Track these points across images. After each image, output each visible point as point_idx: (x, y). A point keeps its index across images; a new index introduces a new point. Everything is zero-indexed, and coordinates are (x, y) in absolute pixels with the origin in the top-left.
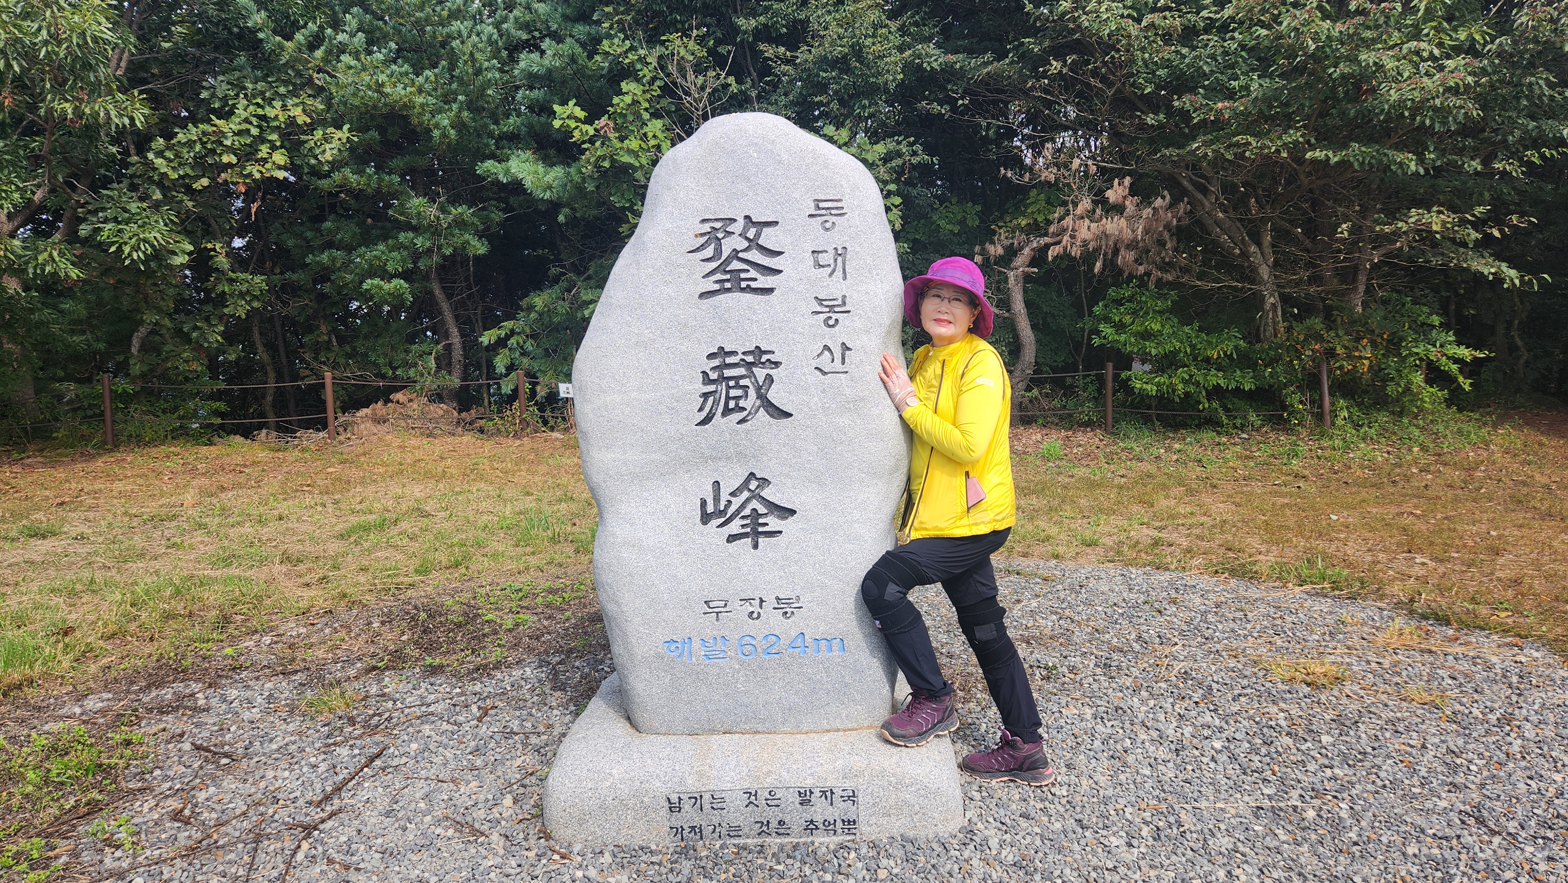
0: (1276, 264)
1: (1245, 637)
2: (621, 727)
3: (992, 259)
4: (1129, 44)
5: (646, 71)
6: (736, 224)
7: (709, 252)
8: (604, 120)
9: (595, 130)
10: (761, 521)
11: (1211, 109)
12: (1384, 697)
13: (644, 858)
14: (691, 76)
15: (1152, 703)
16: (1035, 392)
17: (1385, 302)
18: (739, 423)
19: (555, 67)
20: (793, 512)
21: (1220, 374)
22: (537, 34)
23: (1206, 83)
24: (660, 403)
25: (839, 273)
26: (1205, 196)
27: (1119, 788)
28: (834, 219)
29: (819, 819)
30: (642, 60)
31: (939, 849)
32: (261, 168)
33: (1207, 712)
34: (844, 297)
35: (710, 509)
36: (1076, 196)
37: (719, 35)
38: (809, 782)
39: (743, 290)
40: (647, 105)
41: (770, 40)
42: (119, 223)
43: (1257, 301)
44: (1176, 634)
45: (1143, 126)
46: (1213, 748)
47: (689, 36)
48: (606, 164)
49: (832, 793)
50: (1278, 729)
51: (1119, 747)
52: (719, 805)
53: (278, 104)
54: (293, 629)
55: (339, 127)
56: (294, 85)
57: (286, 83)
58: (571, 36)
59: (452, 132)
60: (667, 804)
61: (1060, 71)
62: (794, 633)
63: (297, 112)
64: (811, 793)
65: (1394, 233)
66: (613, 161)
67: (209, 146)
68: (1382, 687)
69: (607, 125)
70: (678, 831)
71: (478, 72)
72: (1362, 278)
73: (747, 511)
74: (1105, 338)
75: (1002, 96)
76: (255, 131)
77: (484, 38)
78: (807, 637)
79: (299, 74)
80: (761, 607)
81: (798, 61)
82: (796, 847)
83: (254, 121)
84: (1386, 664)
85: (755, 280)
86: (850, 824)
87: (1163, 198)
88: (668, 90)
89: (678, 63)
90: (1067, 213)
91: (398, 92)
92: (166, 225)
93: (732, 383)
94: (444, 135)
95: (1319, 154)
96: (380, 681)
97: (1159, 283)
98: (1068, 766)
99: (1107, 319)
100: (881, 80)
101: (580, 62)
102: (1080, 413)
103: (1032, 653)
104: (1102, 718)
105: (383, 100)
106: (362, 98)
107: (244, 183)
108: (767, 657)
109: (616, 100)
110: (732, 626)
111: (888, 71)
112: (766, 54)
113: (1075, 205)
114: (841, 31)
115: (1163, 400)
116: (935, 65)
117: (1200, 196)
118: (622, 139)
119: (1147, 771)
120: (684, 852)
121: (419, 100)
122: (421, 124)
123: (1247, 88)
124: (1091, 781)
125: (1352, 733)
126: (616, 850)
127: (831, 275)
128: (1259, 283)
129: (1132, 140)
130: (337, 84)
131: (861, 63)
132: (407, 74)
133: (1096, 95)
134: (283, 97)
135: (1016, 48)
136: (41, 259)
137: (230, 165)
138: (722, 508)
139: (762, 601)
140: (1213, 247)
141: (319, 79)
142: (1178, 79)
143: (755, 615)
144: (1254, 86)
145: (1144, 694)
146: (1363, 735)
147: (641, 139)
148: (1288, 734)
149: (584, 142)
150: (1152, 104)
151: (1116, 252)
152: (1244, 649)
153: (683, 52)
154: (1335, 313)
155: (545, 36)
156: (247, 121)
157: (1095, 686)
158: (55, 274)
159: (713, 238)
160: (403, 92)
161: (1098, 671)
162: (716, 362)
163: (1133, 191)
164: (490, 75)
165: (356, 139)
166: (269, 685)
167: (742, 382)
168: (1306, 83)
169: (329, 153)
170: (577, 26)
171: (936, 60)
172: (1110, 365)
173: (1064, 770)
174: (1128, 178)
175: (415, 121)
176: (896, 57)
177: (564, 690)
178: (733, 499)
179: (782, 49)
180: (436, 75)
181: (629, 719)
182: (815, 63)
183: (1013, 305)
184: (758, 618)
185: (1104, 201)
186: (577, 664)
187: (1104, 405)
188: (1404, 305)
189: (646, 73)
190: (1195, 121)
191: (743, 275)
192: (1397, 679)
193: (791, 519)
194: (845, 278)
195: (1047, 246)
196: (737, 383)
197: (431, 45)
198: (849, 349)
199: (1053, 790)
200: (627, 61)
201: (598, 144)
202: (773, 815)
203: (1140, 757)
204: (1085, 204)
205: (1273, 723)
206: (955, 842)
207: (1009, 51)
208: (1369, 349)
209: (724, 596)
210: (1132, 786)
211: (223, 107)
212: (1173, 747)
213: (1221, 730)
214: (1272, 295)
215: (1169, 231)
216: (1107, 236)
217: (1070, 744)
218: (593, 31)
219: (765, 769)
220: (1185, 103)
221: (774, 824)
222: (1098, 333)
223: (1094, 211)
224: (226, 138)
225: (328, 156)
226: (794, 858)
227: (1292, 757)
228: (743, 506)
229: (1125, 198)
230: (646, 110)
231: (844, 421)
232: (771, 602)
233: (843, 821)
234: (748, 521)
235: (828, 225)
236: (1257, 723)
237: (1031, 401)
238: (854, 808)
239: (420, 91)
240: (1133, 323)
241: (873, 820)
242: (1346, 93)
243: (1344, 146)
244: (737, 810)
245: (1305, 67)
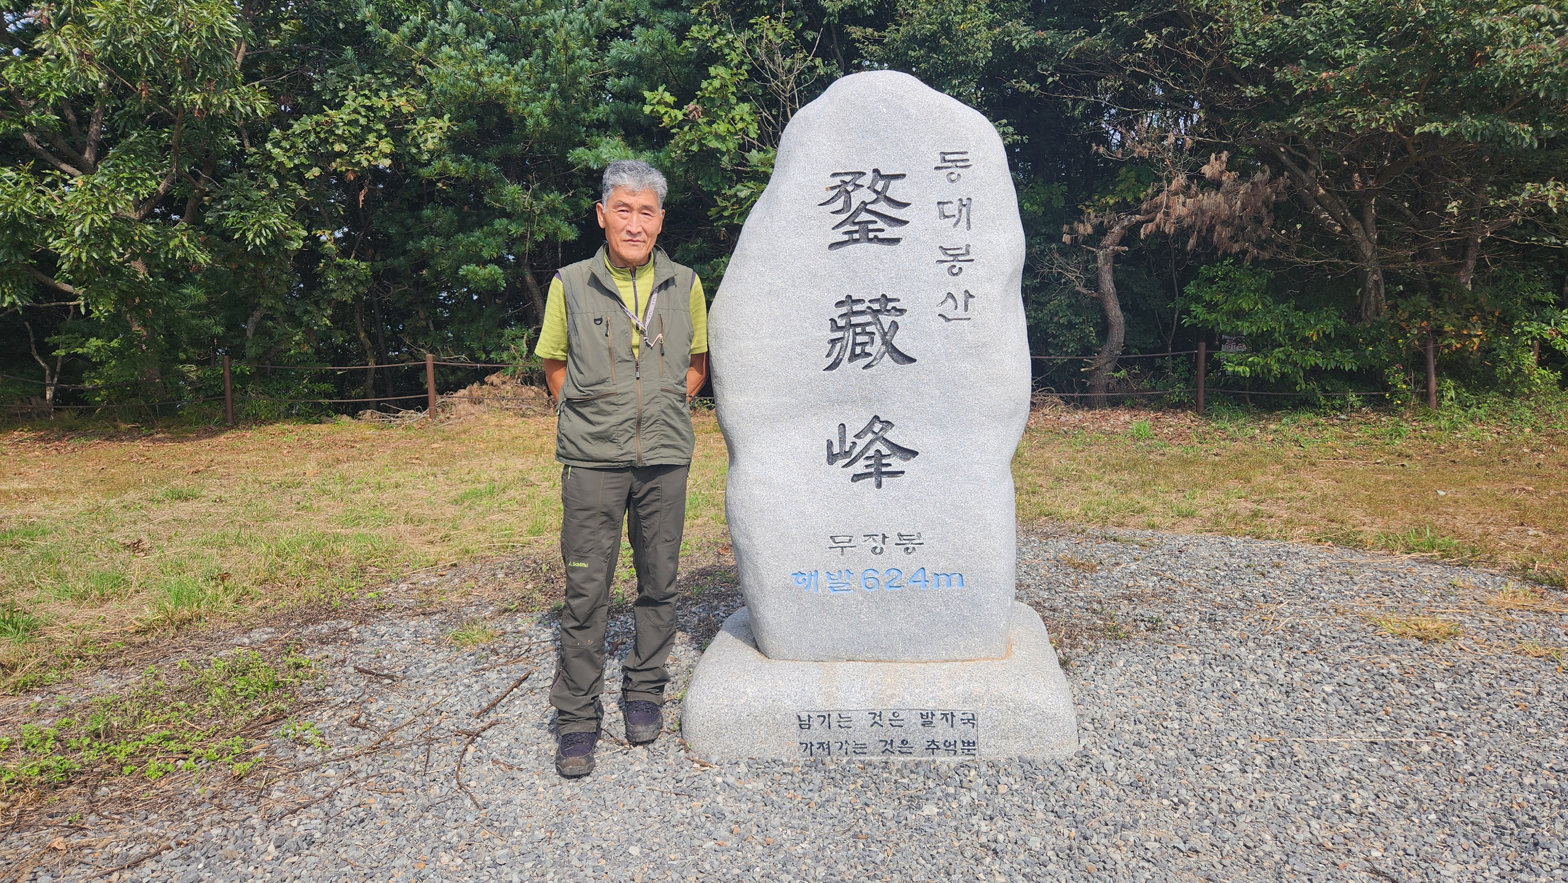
0: (1381, 241)
1: (1352, 597)
2: (751, 652)
3: (1081, 239)
4: (1228, 15)
5: (733, 55)
6: (865, 177)
7: (839, 204)
8: (692, 105)
9: (684, 115)
10: (885, 461)
11: (1315, 79)
12: (1498, 651)
13: (777, 769)
14: (778, 58)
15: (1259, 652)
16: (1123, 373)
17: (1496, 279)
18: (865, 368)
19: (646, 54)
20: (914, 453)
21: (1319, 354)
22: (625, 22)
23: (1310, 52)
24: (791, 349)
25: (963, 223)
26: (1305, 170)
27: (1231, 723)
28: (959, 171)
29: (940, 739)
30: (729, 44)
31: (1056, 770)
32: (368, 156)
33: (1317, 661)
34: (968, 245)
35: (836, 449)
36: (1170, 172)
37: (806, 19)
38: (931, 705)
39: (871, 241)
40: (734, 89)
41: (856, 22)
42: (242, 210)
43: (1358, 278)
44: (1281, 593)
45: (1241, 100)
46: (1323, 691)
47: (778, 19)
48: (695, 148)
49: (953, 716)
50: (1390, 677)
51: (1229, 688)
52: (846, 724)
53: (384, 94)
54: (424, 578)
55: (440, 117)
56: (397, 75)
57: (390, 75)
58: (659, 22)
59: (545, 120)
60: (797, 722)
61: (1156, 45)
62: (915, 568)
63: (401, 102)
64: (933, 715)
65: (1507, 207)
66: (701, 145)
67: (322, 135)
68: (1496, 642)
69: (696, 109)
70: (808, 746)
71: (571, 60)
72: (1473, 254)
73: (871, 452)
74: (1195, 317)
75: (1094, 72)
76: (363, 121)
77: (577, 26)
78: (927, 572)
79: (402, 66)
80: (884, 542)
81: (886, 40)
82: (918, 765)
83: (363, 111)
84: (1500, 622)
85: (882, 231)
86: (970, 745)
87: (1263, 172)
88: (755, 73)
89: (767, 48)
90: (1159, 191)
91: (495, 81)
92: (283, 211)
93: (858, 330)
94: (538, 124)
95: (1429, 127)
96: (513, 621)
97: (1255, 261)
98: (1179, 704)
99: (1198, 299)
100: (970, 58)
101: (669, 47)
102: (1170, 394)
103: (1134, 609)
104: (1210, 664)
105: (481, 89)
106: (462, 87)
107: (353, 171)
108: (890, 590)
109: (704, 84)
110: (856, 559)
111: (978, 48)
112: (854, 36)
113: (1169, 183)
114: (930, 8)
115: (1257, 381)
116: (1025, 43)
117: (1298, 171)
118: (710, 123)
119: (1258, 710)
120: (814, 765)
121: (514, 89)
122: (515, 112)
123: (1353, 56)
124: (1202, 717)
125: (1466, 681)
126: (750, 762)
127: (955, 225)
128: (1362, 260)
129: (1228, 115)
130: (437, 75)
131: (951, 40)
132: (503, 63)
133: (1193, 67)
134: (388, 88)
135: (1109, 22)
136: (172, 245)
137: (340, 154)
138: (847, 449)
139: (884, 537)
140: (1313, 225)
141: (421, 70)
142: (1280, 48)
143: (878, 550)
144: (1362, 53)
145: (1251, 644)
146: (1477, 683)
147: (729, 122)
148: (1401, 681)
149: (673, 127)
150: (1251, 76)
151: (1211, 229)
152: (1352, 608)
153: (771, 35)
154: (1442, 289)
155: (634, 24)
156: (355, 111)
157: (1201, 637)
158: (184, 259)
159: (843, 191)
160: (499, 81)
161: (1204, 624)
162: (844, 310)
163: (1230, 166)
164: (581, 63)
165: (456, 129)
166: (412, 623)
167: (869, 329)
168: (1416, 50)
169: (431, 141)
170: (665, 12)
171: (1026, 37)
172: (1203, 345)
173: (1175, 707)
174: (1225, 152)
175: (510, 109)
176: (984, 33)
177: (685, 631)
178: (858, 441)
179: (869, 30)
180: (530, 64)
181: (756, 647)
182: (903, 42)
183: (1102, 285)
184: (881, 553)
185: (1201, 177)
186: (694, 609)
187: (1196, 386)
188: (1517, 280)
189: (734, 57)
190: (1298, 92)
191: (871, 227)
192: (1511, 635)
193: (913, 460)
194: (969, 228)
195: (1139, 224)
196: (864, 330)
197: (525, 35)
198: (972, 296)
199: (1165, 724)
200: (715, 46)
201: (686, 128)
202: (896, 735)
203: (1250, 697)
204: (1180, 180)
205: (1385, 671)
206: (1071, 764)
207: (1100, 26)
208: (1479, 325)
209: (849, 532)
210: (1243, 722)
211: (333, 99)
212: (1283, 689)
213: (1331, 677)
214: (1375, 272)
215: (1267, 207)
216: (1203, 212)
217: (1179, 685)
218: (681, 18)
219: (889, 692)
220: (1286, 74)
221: (897, 743)
222: (1188, 312)
223: (1188, 187)
224: (338, 128)
225: (430, 145)
226: (918, 773)
227: (1405, 701)
228: (867, 447)
229: (1221, 173)
230: (733, 93)
231: (966, 366)
232: (893, 538)
233: (963, 742)
234: (872, 462)
235: (953, 177)
236: (1368, 671)
237: (1119, 382)
238: (974, 730)
239: (516, 79)
240: (1226, 302)
241: (992, 742)
242: (1458, 60)
243: (1455, 116)
244: (863, 728)
245: (1415, 34)
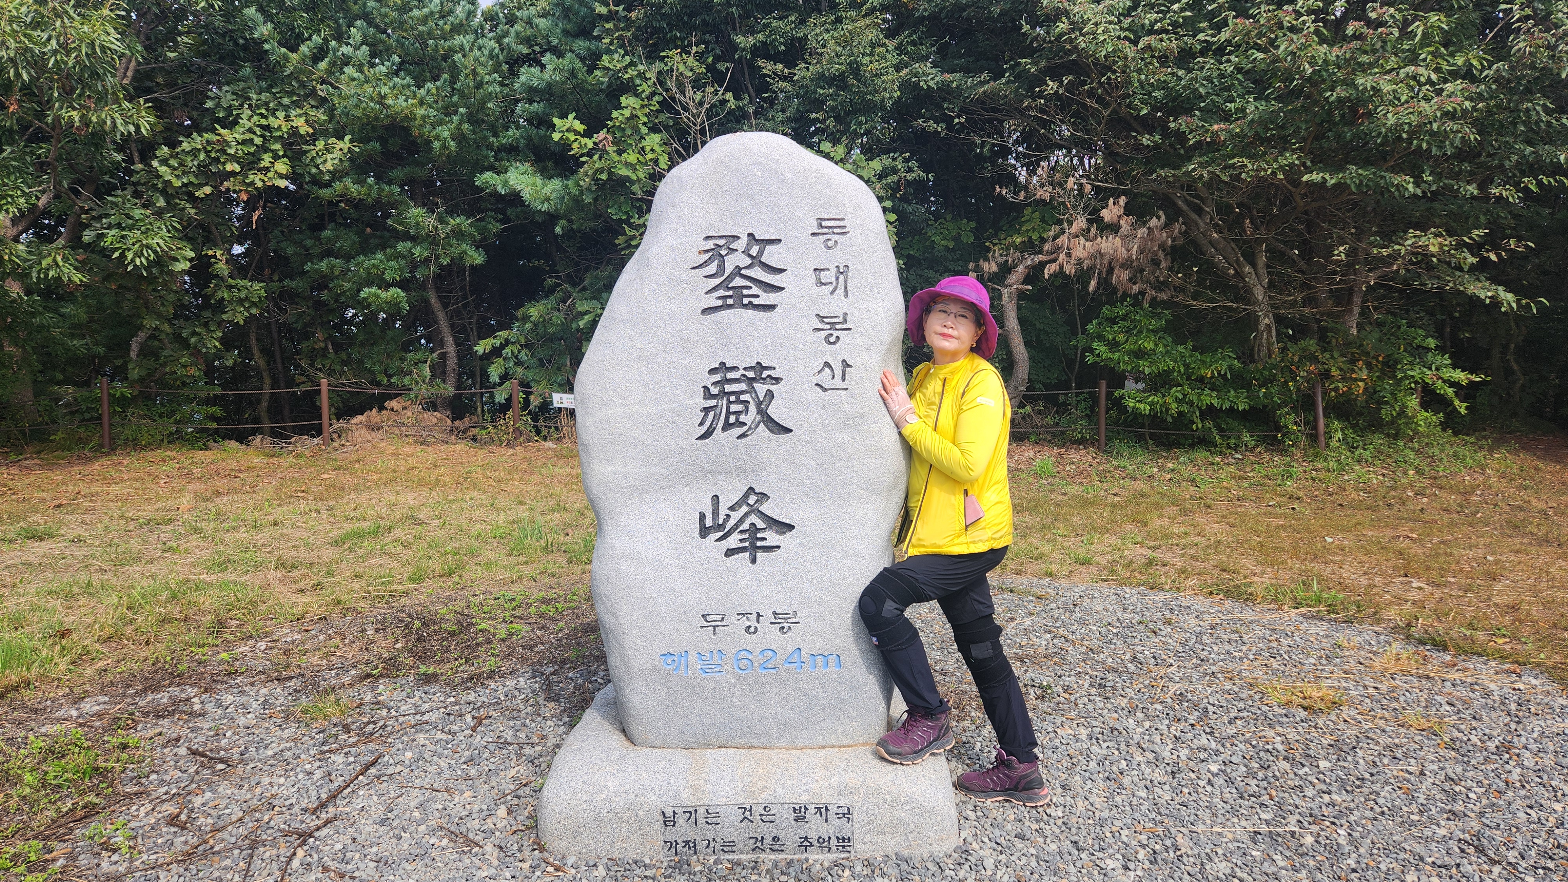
0: (1271, 285)
1: (1241, 659)
2: (617, 739)
3: (986, 276)
4: (1126, 66)
5: (645, 86)
6: (740, 241)
7: (712, 268)
8: (603, 134)
9: (594, 143)
10: (759, 535)
11: (1207, 131)
12: (1382, 723)
13: (638, 872)
14: (689, 91)
15: (1147, 724)
16: (1028, 408)
17: (1380, 324)
18: (739, 437)
19: (555, 81)
20: (791, 527)
21: (1214, 394)
22: (537, 48)
23: (1202, 105)
24: (661, 417)
25: (840, 291)
26: (1200, 216)
27: (1115, 809)
28: (836, 237)
29: (813, 836)
30: (642, 76)
31: (933, 868)
32: (263, 177)
33: (1203, 735)
34: (845, 314)
35: (709, 522)
36: (1071, 215)
37: (718, 52)
38: (804, 799)
39: (745, 306)
40: (645, 119)
41: (768, 57)
42: (123, 229)
43: (1252, 321)
44: (1171, 655)
45: (1138, 147)
46: (1209, 771)
47: (689, 53)
48: (604, 177)
49: (827, 810)
50: (1275, 753)
51: (1115, 769)
52: (714, 820)
53: (281, 114)
54: (288, 634)
55: (341, 138)
56: (298, 95)
57: (290, 94)
58: (572, 51)
59: (452, 143)
60: (661, 818)
61: (1057, 92)
62: (790, 648)
63: (300, 122)
64: (806, 809)
65: (1389, 256)
66: (610, 174)
67: (213, 155)
68: (1380, 713)
69: (606, 138)
70: (672, 845)
71: (479, 85)
72: (1358, 300)
73: (745, 526)
74: (1098, 356)
75: (998, 115)
76: (258, 141)
77: (486, 52)
78: (803, 652)
79: (303, 85)
80: (758, 621)
81: (796, 78)
82: (790, 864)
83: (258, 131)
84: (1384, 689)
85: (757, 296)
86: (845, 841)
87: (1158, 218)
88: (666, 105)
89: (677, 79)
90: (1062, 232)
91: (399, 104)
92: (169, 231)
93: (733, 398)
94: (444, 147)
95: (1316, 177)
96: (374, 689)
97: (1154, 302)
98: (1063, 787)
99: (1100, 338)
100: (877, 98)
101: (580, 76)
102: (1073, 431)
103: (1026, 671)
104: (1097, 739)
105: (385, 111)
106: (364, 109)
107: (247, 192)
108: (764, 672)
109: (615, 114)
110: (729, 639)
111: (885, 89)
112: (764, 71)
113: (1070, 223)
114: (839, 49)
115: (1156, 420)
116: (931, 84)
117: (1194, 216)
118: (620, 153)
119: (1143, 794)
120: (678, 866)
121: (421, 112)
122: (421, 135)
123: (1243, 110)
124: (1087, 803)
125: (1350, 758)
126: (610, 863)
127: (832, 292)
128: (1254, 303)
129: (1126, 161)
130: (340, 96)
131: (859, 81)
132: (409, 86)
133: (1092, 115)
134: (286, 108)
135: (1012, 68)
136: (44, 263)
137: (233, 174)
138: (721, 522)
139: (759, 615)
140: (1208, 267)
141: (322, 91)
142: (1174, 100)
143: (752, 630)
144: (1250, 108)
145: (1140, 715)
146: (1361, 761)
147: (639, 153)
148: (1286, 758)
149: (582, 155)
150: (1148, 125)
151: (1111, 270)
152: (1240, 673)
153: (682, 68)
154: (1330, 334)
155: (545, 51)
156: (250, 130)
157: (1090, 707)
158: (58, 279)
159: (716, 255)
160: (404, 105)
161: (1093, 691)
162: (717, 377)
163: (1128, 211)
164: (490, 89)
165: (357, 149)
166: (264, 691)
167: (743, 397)
168: (1302, 106)
169: (330, 163)
170: (577, 41)
171: (933, 79)
172: (1104, 383)
173: (1059, 790)
174: (1123, 198)
175: (415, 132)
176: (892, 75)
177: (558, 701)
178: (731, 513)
179: (780, 66)
180: (437, 88)
181: (624, 731)
182: (812, 80)
183: (1007, 322)
184: (755, 632)
185: (1099, 220)
186: (571, 675)
187: (1097, 423)
188: (1399, 327)
189: (645, 88)
190: (1191, 143)
191: (745, 292)
192: (1394, 705)
193: (789, 534)
194: (846, 296)
195: (1042, 265)
196: (738, 398)
197: (433, 59)
198: (849, 366)
199: (1048, 811)
200: (626, 76)
201: (596, 157)
202: (767, 831)
203: (1136, 779)
204: (1081, 223)
205: (1270, 747)
206: (950, 861)
207: (1005, 71)
208: (1365, 372)
209: (722, 610)
210: (1128, 808)
211: (228, 116)
212: (1169, 769)
213: (1217, 753)
214: (1266, 316)
215: (1164, 250)
216: (1101, 255)
217: (1065, 765)
218: (593, 47)
219: (760, 785)
220: (1181, 124)
221: (768, 840)
222: (1092, 351)
223: (1089, 230)
224: (230, 147)
225: (329, 166)
226: (788, 875)
227: (1289, 782)
228: (741, 521)
229: (1120, 217)
230: (645, 124)
231: (843, 437)
232: (768, 617)
233: (838, 838)
234: (747, 536)
235: (830, 244)
236: (1254, 747)
237: (1023, 418)
238: (849, 826)
239: (422, 103)
240: (1127, 341)
241: (868, 838)
242: (1343, 116)
243: (1341, 168)
244: (732, 825)
245: (1302, 91)
